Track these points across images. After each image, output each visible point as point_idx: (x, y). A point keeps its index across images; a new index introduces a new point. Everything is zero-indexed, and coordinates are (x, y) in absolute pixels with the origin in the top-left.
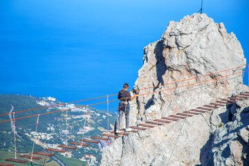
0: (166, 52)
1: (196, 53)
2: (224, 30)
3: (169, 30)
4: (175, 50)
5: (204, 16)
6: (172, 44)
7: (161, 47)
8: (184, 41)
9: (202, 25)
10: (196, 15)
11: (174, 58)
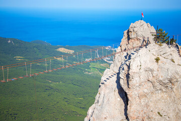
0: (130, 33)
1: (139, 33)
2: (149, 25)
3: (131, 26)
4: (133, 32)
5: (142, 21)
6: (132, 30)
7: (128, 32)
8: (136, 29)
9: (142, 24)
10: (140, 21)
11: (132, 35)
